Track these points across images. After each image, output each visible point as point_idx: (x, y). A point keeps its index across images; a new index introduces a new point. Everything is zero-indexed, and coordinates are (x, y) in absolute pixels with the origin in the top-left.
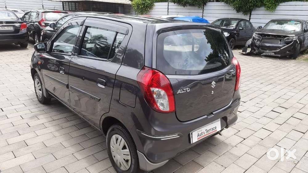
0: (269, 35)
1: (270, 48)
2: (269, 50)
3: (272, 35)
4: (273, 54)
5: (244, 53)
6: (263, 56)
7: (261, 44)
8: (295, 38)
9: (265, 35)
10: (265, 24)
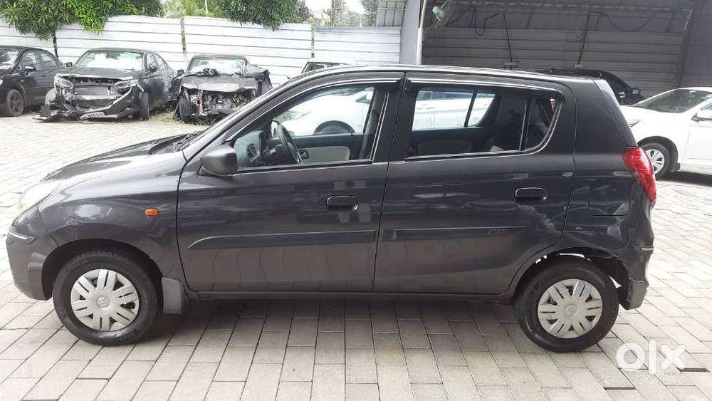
0: (85, 79)
1: (93, 103)
2: (93, 108)
3: (92, 79)
4: (102, 115)
5: (44, 118)
6: (84, 119)
7: (74, 96)
8: (134, 83)
9: (79, 79)
10: (78, 58)
